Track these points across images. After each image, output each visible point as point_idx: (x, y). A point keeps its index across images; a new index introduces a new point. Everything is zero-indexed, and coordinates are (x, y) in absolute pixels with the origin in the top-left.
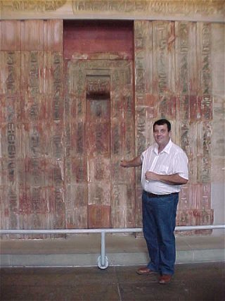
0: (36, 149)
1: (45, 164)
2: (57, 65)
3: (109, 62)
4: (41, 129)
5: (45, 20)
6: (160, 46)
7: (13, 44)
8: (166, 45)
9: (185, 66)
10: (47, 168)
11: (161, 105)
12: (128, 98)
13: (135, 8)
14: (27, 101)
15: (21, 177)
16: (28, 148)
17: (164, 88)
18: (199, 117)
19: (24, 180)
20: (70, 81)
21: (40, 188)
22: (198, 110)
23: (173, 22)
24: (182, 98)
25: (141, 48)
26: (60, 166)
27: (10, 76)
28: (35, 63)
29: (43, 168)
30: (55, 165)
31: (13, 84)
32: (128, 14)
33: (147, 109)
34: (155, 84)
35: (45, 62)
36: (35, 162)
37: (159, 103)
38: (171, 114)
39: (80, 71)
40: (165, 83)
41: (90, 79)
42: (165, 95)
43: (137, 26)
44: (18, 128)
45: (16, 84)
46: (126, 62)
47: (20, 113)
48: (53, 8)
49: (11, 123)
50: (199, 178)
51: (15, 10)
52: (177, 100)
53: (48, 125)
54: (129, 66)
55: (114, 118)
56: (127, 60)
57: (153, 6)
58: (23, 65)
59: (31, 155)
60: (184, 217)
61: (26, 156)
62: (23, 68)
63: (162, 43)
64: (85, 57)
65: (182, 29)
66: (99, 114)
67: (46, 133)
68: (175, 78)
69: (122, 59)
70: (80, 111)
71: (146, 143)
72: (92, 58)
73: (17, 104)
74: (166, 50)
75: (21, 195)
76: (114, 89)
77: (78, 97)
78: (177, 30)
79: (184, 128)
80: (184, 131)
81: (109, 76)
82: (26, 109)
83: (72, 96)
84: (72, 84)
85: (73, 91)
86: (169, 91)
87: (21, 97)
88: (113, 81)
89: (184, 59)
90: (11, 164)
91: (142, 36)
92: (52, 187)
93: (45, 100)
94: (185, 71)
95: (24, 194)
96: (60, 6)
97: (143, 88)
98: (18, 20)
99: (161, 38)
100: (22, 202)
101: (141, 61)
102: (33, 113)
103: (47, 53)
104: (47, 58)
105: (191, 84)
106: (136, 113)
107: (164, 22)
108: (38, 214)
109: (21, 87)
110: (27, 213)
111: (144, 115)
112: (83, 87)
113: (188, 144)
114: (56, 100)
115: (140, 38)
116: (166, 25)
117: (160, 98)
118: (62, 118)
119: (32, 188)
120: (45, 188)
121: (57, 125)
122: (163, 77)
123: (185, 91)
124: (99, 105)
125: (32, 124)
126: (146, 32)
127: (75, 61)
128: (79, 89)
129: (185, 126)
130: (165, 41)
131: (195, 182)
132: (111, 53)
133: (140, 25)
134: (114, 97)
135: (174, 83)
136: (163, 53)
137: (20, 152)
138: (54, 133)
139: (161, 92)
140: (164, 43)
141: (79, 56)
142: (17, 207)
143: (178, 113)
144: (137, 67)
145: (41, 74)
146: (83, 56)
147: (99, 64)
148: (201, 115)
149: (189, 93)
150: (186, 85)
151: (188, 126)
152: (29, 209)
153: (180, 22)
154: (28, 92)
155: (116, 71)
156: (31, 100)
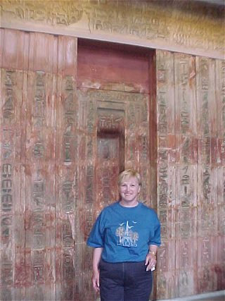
0: (40, 199)
1: (51, 219)
2: (70, 92)
3: (124, 94)
4: (47, 173)
5: (56, 36)
6: (182, 81)
7: (14, 60)
8: (187, 80)
9: (206, 106)
10: (53, 223)
11: (183, 148)
12: (144, 138)
13: (156, 36)
14: (29, 135)
15: (18, 237)
16: (29, 198)
17: (185, 128)
18: (219, 161)
19: (23, 240)
20: (78, 114)
21: (44, 251)
22: (218, 154)
23: (194, 56)
24: (204, 140)
25: (164, 81)
26: (71, 221)
27: (8, 101)
28: (41, 88)
29: (48, 224)
30: (64, 220)
31: (12, 112)
32: (150, 41)
33: (170, 152)
34: (177, 124)
35: (54, 87)
36: (39, 216)
37: (181, 145)
38: (193, 158)
39: (91, 102)
40: (187, 122)
41: (101, 112)
42: (187, 136)
43: (160, 57)
44: (17, 171)
45: (16, 112)
46: (142, 96)
47: (19, 150)
48: (65, 23)
49: (7, 164)
50: (220, 229)
51: (19, 18)
52: (199, 142)
53: (56, 168)
54: (145, 101)
55: (130, 161)
56: (143, 93)
57: (175, 36)
58: (25, 88)
59: (33, 207)
60: (206, 274)
61: (27, 209)
62: (25, 93)
63: (184, 78)
64: (97, 85)
65: (203, 65)
66: (106, 156)
67: (53, 178)
68: (197, 118)
69: (138, 92)
70: (90, 152)
71: (169, 192)
72: (105, 88)
73: (16, 139)
74: (188, 86)
75: (18, 261)
76: (128, 127)
77: (89, 134)
78: (197, 65)
79: (206, 174)
80: (206, 177)
81: (123, 111)
82: (28, 146)
83: (81, 132)
84: (81, 117)
85: (82, 126)
86: (191, 132)
87: (22, 130)
88: (129, 117)
89: (205, 98)
90: (4, 220)
91: (164, 68)
92: (60, 248)
93: (53, 135)
94: (206, 110)
95: (22, 259)
96: (74, 22)
97: (166, 127)
98: (21, 31)
99: (182, 72)
100: (19, 270)
101: (164, 96)
102: (37, 152)
103: (57, 76)
104: (57, 82)
105: (212, 126)
106: (158, 156)
107: (186, 55)
108: (41, 286)
109: (22, 117)
110: (25, 284)
111: (166, 158)
112: (94, 122)
113: (209, 192)
114: (67, 137)
115: (162, 70)
116: (187, 59)
117: (183, 139)
118: (73, 159)
119: (33, 251)
120: (51, 250)
121: (68, 168)
122: (186, 116)
123: (206, 132)
124: (107, 145)
125: (35, 166)
126: (169, 64)
127: (85, 90)
128: (90, 124)
129: (207, 171)
130: (186, 76)
131: (216, 234)
132: (126, 84)
133: (162, 55)
134: (128, 137)
135: (195, 124)
136: (184, 89)
137: (18, 203)
138: (63, 179)
139: (184, 132)
140: (186, 78)
141: (90, 84)
142: (13, 278)
143: (200, 157)
144: (158, 103)
145: (49, 102)
146: (95, 84)
147: (113, 96)
148: (221, 159)
149: (210, 135)
150: (207, 126)
151: (209, 171)
152: (29, 280)
153: (200, 57)
154: (31, 124)
155: (131, 105)
156: (35, 135)
